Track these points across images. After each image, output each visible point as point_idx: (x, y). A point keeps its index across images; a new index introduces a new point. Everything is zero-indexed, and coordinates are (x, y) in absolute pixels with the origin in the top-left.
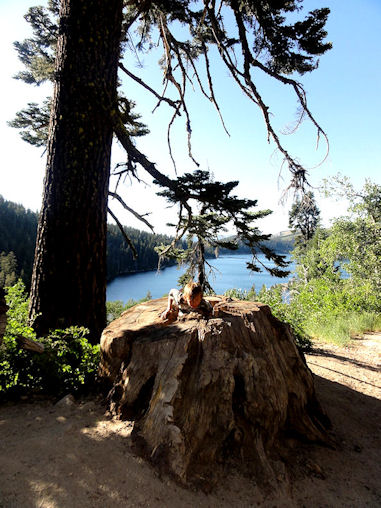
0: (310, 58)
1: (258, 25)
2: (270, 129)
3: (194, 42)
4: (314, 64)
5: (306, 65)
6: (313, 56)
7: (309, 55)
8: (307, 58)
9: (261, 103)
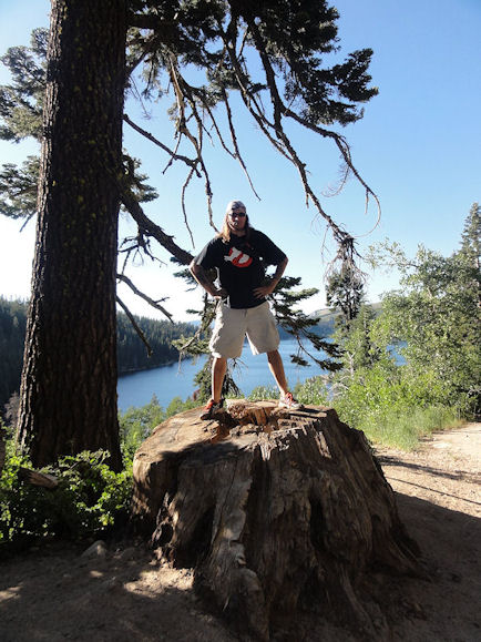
0: (352, 107)
1: (289, 69)
2: (308, 190)
3: (210, 87)
4: (357, 113)
5: (348, 114)
6: (356, 103)
7: (352, 103)
8: (349, 106)
9: (296, 160)
